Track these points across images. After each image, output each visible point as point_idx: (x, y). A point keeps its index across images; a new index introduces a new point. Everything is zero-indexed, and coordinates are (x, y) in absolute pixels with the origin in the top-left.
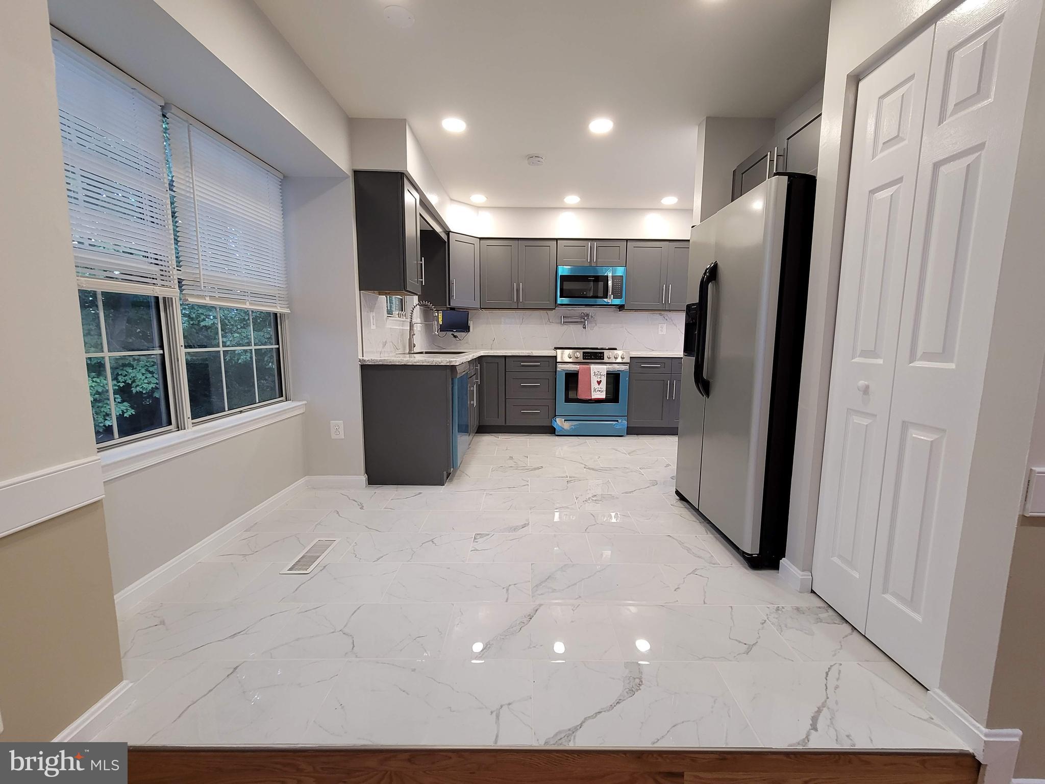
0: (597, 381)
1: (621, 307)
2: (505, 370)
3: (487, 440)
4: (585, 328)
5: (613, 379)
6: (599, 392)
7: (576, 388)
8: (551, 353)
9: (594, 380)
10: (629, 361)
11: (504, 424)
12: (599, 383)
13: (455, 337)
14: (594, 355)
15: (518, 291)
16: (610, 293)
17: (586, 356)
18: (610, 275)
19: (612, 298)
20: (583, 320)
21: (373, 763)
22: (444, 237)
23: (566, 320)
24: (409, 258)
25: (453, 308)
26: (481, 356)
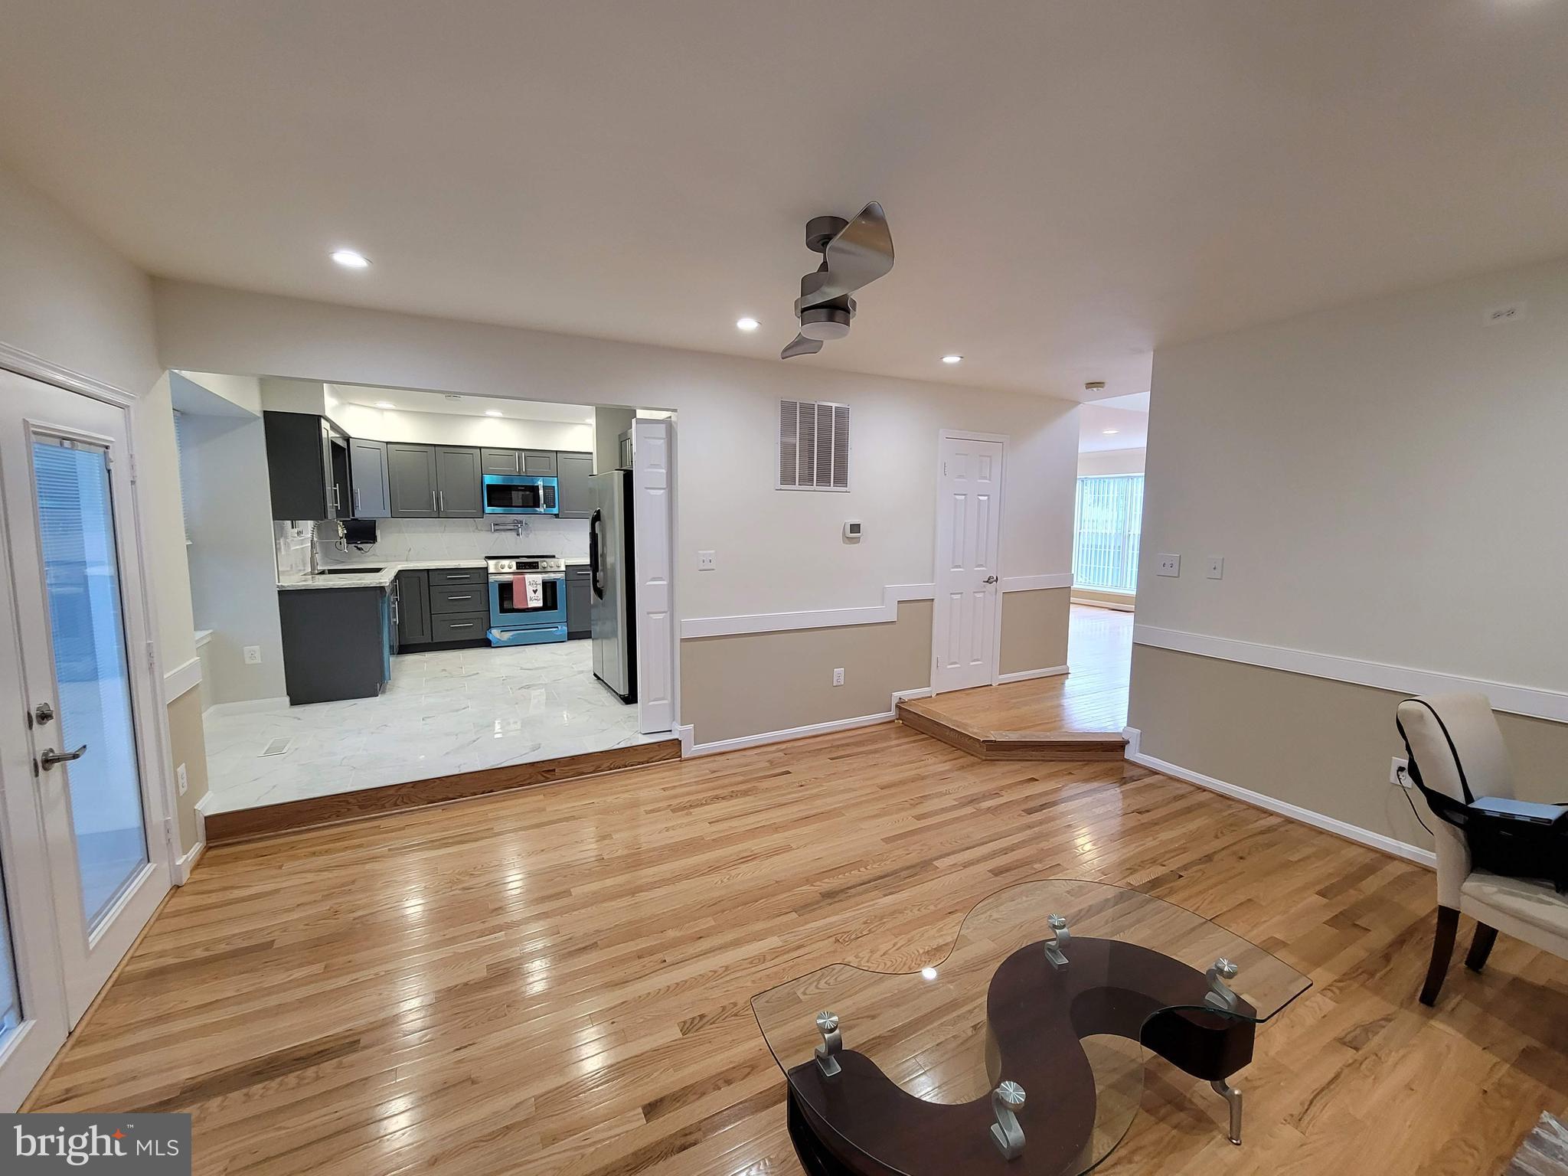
0: (533, 590)
1: (557, 516)
2: (428, 583)
3: (410, 659)
4: (518, 535)
5: (549, 588)
6: (536, 600)
7: (511, 598)
8: (482, 564)
9: (530, 589)
10: (564, 569)
11: (430, 641)
12: (535, 592)
13: (359, 549)
14: (528, 564)
15: (438, 499)
16: (542, 501)
17: (520, 566)
18: (540, 483)
19: (544, 507)
20: (516, 527)
21: (391, 792)
22: (341, 443)
23: (497, 527)
24: (328, 488)
25: (357, 519)
26: (399, 571)
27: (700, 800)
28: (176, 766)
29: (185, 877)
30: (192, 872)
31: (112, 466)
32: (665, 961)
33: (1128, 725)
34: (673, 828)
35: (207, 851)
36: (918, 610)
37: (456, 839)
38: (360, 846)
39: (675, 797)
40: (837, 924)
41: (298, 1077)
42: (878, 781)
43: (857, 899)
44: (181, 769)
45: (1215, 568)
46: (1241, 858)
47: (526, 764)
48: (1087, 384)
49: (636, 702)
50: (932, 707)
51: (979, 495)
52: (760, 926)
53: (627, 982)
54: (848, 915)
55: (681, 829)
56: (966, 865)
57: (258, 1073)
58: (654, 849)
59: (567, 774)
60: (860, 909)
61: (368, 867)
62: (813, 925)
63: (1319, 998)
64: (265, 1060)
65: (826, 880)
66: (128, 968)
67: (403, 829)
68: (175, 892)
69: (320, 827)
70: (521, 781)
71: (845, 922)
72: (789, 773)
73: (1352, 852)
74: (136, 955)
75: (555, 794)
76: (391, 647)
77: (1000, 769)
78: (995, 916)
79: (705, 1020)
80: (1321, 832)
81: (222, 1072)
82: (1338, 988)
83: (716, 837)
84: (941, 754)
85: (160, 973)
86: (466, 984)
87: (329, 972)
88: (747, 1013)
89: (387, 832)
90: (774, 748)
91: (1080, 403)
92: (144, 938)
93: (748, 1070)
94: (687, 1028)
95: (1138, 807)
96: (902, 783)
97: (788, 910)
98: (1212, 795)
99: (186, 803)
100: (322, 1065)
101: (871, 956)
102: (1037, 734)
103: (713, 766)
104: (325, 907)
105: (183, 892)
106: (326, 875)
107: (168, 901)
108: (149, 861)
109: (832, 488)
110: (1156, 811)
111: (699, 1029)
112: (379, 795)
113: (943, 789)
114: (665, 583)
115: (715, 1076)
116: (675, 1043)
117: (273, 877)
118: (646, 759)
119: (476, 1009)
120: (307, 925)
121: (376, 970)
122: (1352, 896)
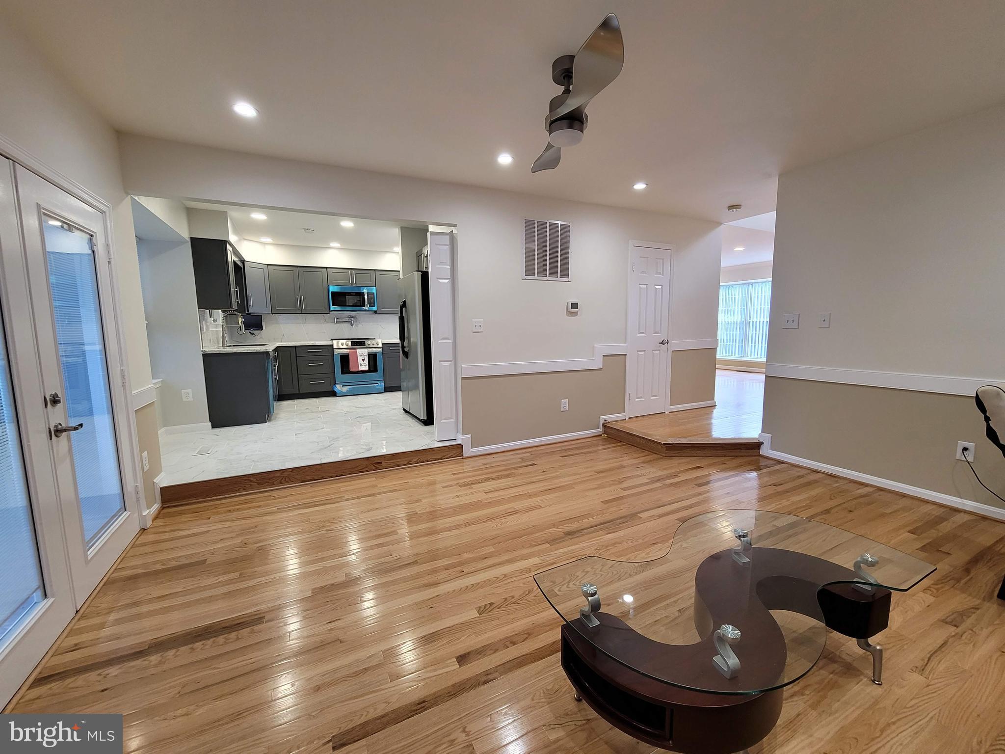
1: (376, 312)
2: (296, 355)
3: (286, 404)
4: (351, 325)
5: (372, 358)
6: (364, 366)
7: (348, 365)
8: (330, 343)
9: (360, 359)
10: (381, 346)
11: (298, 392)
12: (363, 360)
13: (252, 334)
14: (359, 343)
15: (301, 301)
16: (366, 303)
17: (354, 344)
18: (365, 291)
19: (368, 307)
20: (350, 320)
21: (278, 474)
22: (241, 265)
23: (338, 320)
24: (232, 289)
25: (250, 314)
26: (277, 347)
27: (478, 480)
28: (142, 452)
29: (149, 524)
30: (153, 521)
31: (95, 248)
32: (463, 571)
33: (762, 432)
34: (461, 496)
35: (162, 510)
36: (616, 361)
37: (321, 503)
38: (260, 506)
39: (459, 479)
40: (578, 550)
41: (225, 638)
42: (595, 469)
43: (588, 536)
44: (145, 454)
45: (824, 321)
46: (851, 511)
47: (363, 458)
48: (729, 207)
49: (432, 424)
50: (626, 425)
51: (655, 285)
52: (526, 551)
53: (439, 583)
54: (585, 545)
55: (467, 496)
56: (660, 516)
57: (199, 636)
58: (451, 508)
59: (390, 466)
60: (591, 541)
61: (264, 518)
62: (561, 550)
63: (921, 594)
64: (203, 628)
65: (567, 525)
66: (114, 575)
67: (286, 497)
68: (142, 533)
69: (233, 496)
70: (361, 469)
71: (583, 549)
72: (535, 465)
73: (929, 508)
74: (118, 568)
75: (383, 477)
76: (274, 396)
77: (675, 462)
78: (685, 545)
79: (494, 606)
80: (904, 496)
81: (175, 635)
82: (935, 589)
83: (491, 500)
84: (635, 454)
85: (134, 578)
86: (332, 585)
87: (242, 577)
88: (522, 602)
89: (275, 499)
90: (523, 451)
91: (722, 224)
92: (123, 559)
93: (525, 636)
94: (481, 611)
95: (774, 482)
96: (610, 470)
97: (542, 542)
98: (823, 475)
99: (148, 476)
100: (239, 632)
101: (602, 568)
102: (699, 439)
103: (485, 461)
104: (238, 540)
105: (147, 532)
106: (238, 523)
107: (139, 537)
108: (125, 510)
109: (559, 278)
110: (786, 485)
111: (491, 610)
112: (270, 476)
113: (639, 473)
114: (450, 341)
115: (504, 639)
116: (475, 619)
117: (205, 524)
118: (441, 457)
119: (340, 599)
120: (227, 551)
121: (274, 576)
122: (933, 534)
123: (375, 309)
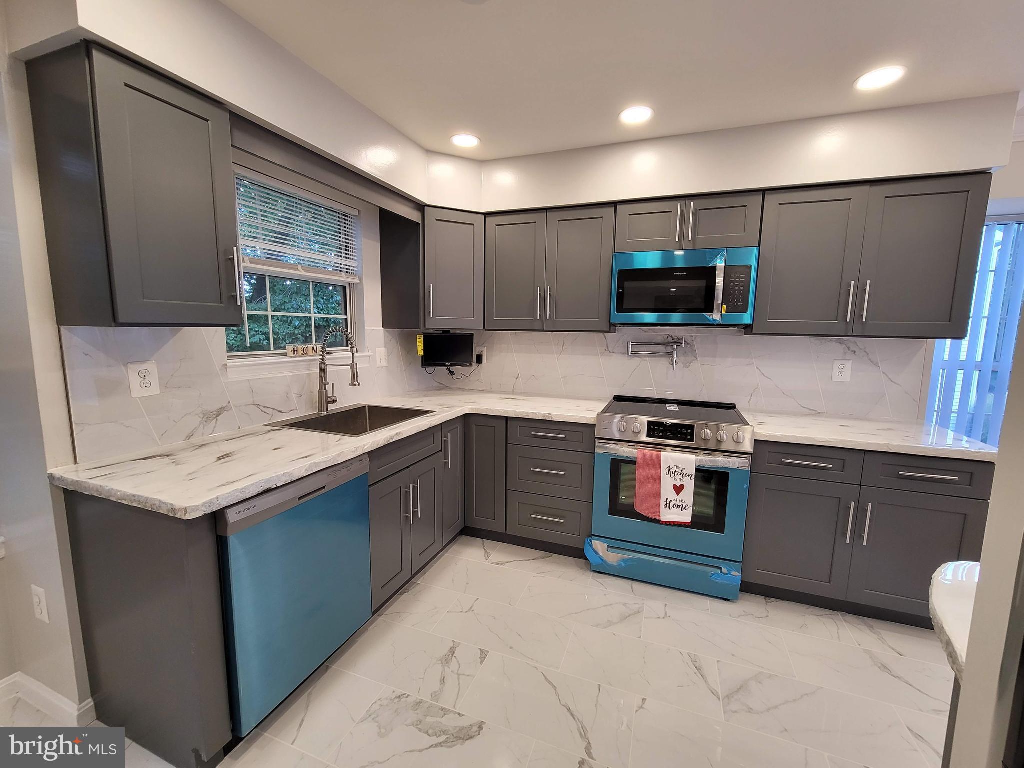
0: (675, 486)
1: (748, 329)
2: (508, 439)
4: (673, 363)
5: (711, 485)
6: (677, 507)
9: (667, 483)
10: (750, 450)
11: (503, 531)
12: (679, 489)
14: (671, 431)
15: (544, 300)
16: (719, 300)
17: (654, 431)
18: (720, 264)
19: (724, 311)
23: (638, 350)
26: (466, 414)
123: (747, 318)
